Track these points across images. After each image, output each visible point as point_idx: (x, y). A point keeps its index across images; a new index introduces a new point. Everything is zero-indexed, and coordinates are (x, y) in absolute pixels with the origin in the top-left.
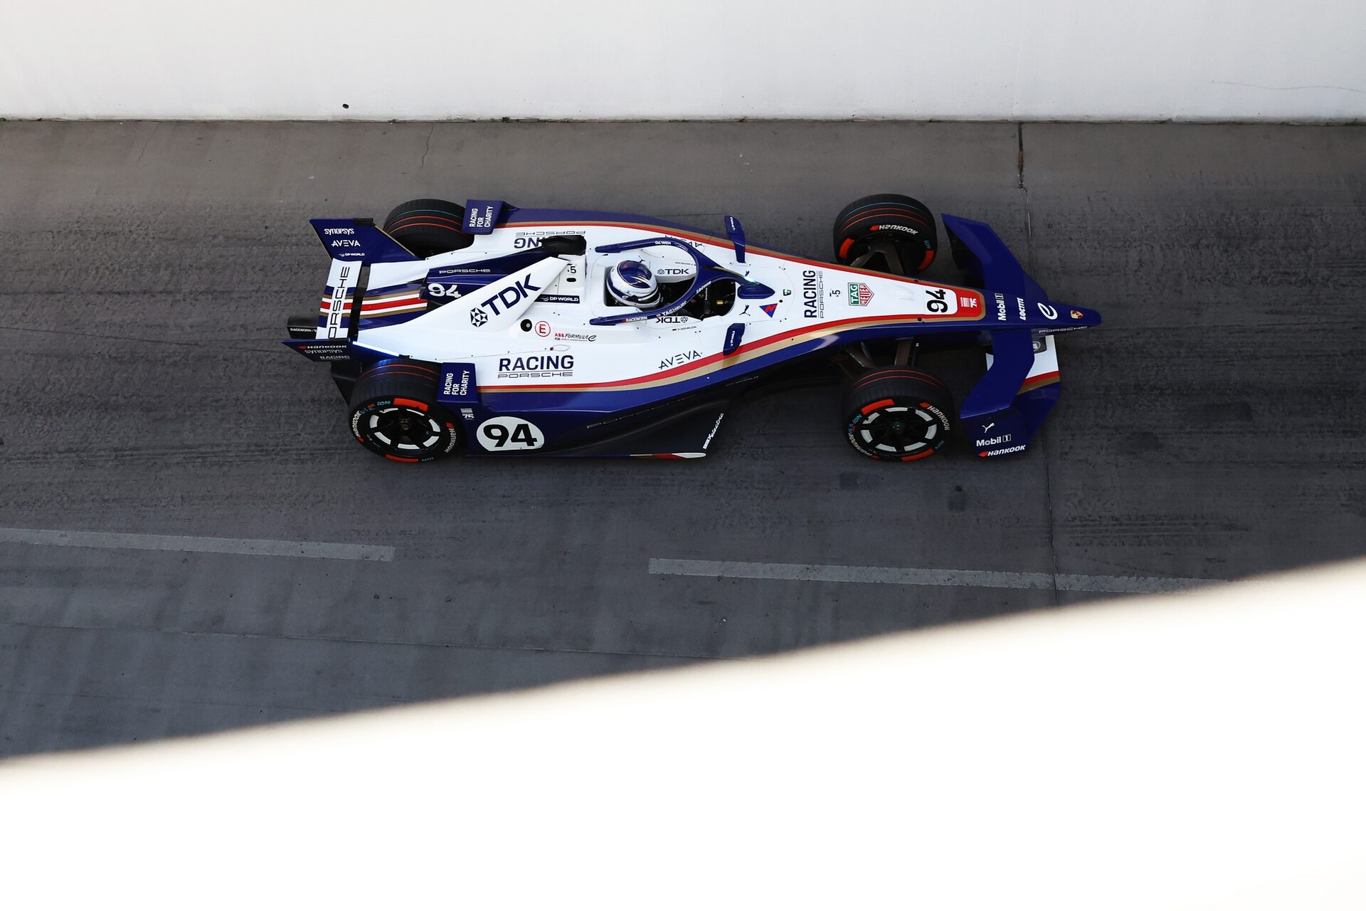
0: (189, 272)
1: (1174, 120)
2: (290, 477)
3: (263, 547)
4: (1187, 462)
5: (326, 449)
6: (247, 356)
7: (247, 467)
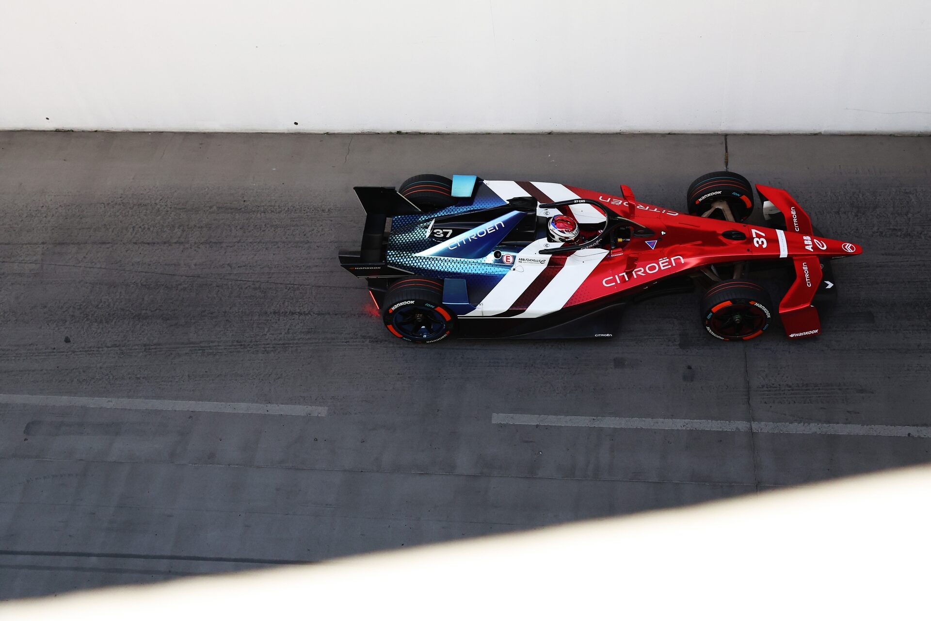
0: (194, 230)
1: (822, 133)
2: (259, 363)
3: (242, 408)
4: (834, 350)
5: (284, 344)
6: (232, 284)
7: (231, 356)
